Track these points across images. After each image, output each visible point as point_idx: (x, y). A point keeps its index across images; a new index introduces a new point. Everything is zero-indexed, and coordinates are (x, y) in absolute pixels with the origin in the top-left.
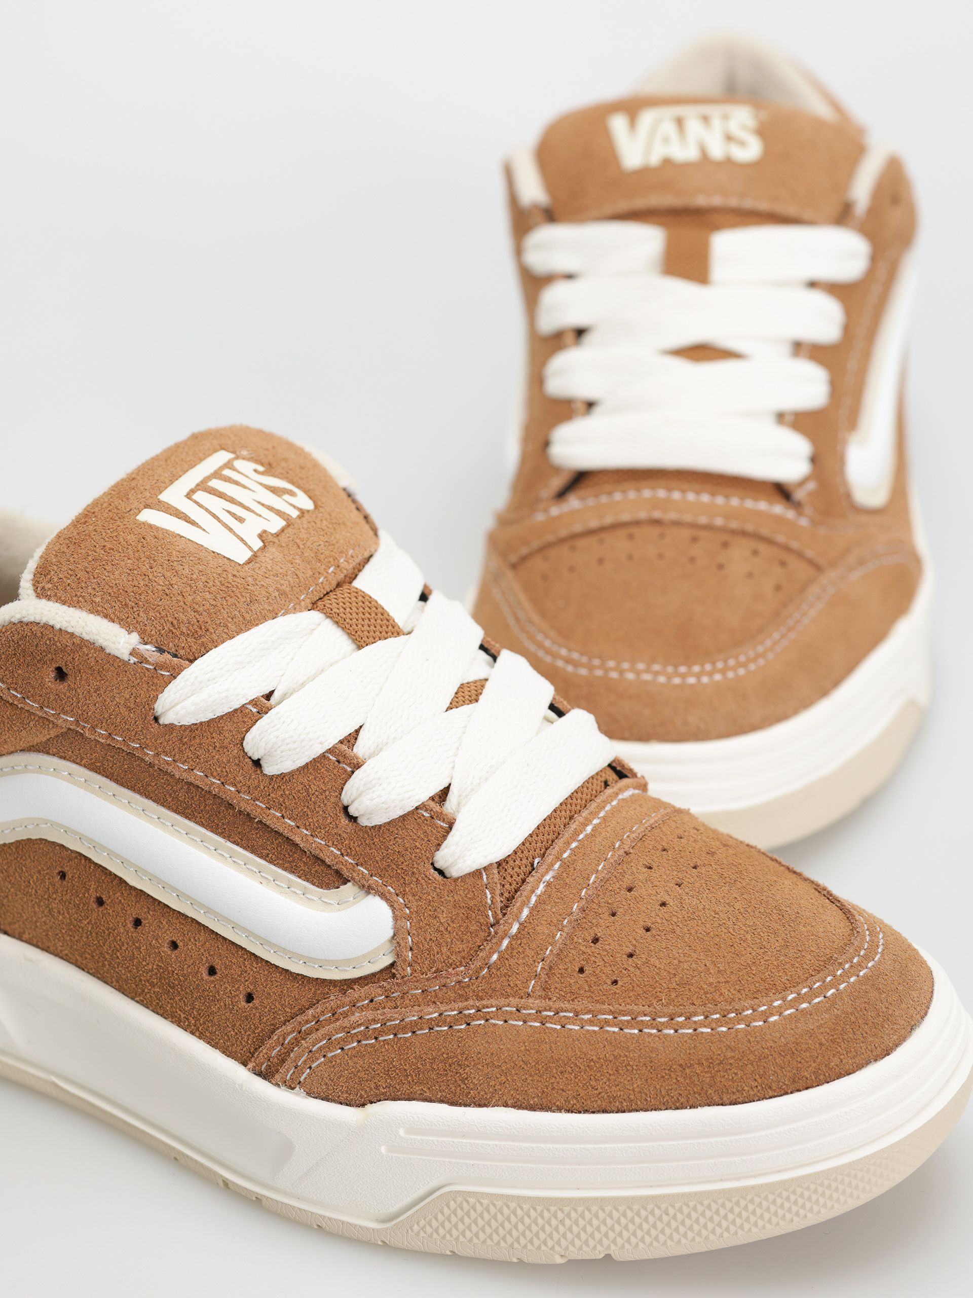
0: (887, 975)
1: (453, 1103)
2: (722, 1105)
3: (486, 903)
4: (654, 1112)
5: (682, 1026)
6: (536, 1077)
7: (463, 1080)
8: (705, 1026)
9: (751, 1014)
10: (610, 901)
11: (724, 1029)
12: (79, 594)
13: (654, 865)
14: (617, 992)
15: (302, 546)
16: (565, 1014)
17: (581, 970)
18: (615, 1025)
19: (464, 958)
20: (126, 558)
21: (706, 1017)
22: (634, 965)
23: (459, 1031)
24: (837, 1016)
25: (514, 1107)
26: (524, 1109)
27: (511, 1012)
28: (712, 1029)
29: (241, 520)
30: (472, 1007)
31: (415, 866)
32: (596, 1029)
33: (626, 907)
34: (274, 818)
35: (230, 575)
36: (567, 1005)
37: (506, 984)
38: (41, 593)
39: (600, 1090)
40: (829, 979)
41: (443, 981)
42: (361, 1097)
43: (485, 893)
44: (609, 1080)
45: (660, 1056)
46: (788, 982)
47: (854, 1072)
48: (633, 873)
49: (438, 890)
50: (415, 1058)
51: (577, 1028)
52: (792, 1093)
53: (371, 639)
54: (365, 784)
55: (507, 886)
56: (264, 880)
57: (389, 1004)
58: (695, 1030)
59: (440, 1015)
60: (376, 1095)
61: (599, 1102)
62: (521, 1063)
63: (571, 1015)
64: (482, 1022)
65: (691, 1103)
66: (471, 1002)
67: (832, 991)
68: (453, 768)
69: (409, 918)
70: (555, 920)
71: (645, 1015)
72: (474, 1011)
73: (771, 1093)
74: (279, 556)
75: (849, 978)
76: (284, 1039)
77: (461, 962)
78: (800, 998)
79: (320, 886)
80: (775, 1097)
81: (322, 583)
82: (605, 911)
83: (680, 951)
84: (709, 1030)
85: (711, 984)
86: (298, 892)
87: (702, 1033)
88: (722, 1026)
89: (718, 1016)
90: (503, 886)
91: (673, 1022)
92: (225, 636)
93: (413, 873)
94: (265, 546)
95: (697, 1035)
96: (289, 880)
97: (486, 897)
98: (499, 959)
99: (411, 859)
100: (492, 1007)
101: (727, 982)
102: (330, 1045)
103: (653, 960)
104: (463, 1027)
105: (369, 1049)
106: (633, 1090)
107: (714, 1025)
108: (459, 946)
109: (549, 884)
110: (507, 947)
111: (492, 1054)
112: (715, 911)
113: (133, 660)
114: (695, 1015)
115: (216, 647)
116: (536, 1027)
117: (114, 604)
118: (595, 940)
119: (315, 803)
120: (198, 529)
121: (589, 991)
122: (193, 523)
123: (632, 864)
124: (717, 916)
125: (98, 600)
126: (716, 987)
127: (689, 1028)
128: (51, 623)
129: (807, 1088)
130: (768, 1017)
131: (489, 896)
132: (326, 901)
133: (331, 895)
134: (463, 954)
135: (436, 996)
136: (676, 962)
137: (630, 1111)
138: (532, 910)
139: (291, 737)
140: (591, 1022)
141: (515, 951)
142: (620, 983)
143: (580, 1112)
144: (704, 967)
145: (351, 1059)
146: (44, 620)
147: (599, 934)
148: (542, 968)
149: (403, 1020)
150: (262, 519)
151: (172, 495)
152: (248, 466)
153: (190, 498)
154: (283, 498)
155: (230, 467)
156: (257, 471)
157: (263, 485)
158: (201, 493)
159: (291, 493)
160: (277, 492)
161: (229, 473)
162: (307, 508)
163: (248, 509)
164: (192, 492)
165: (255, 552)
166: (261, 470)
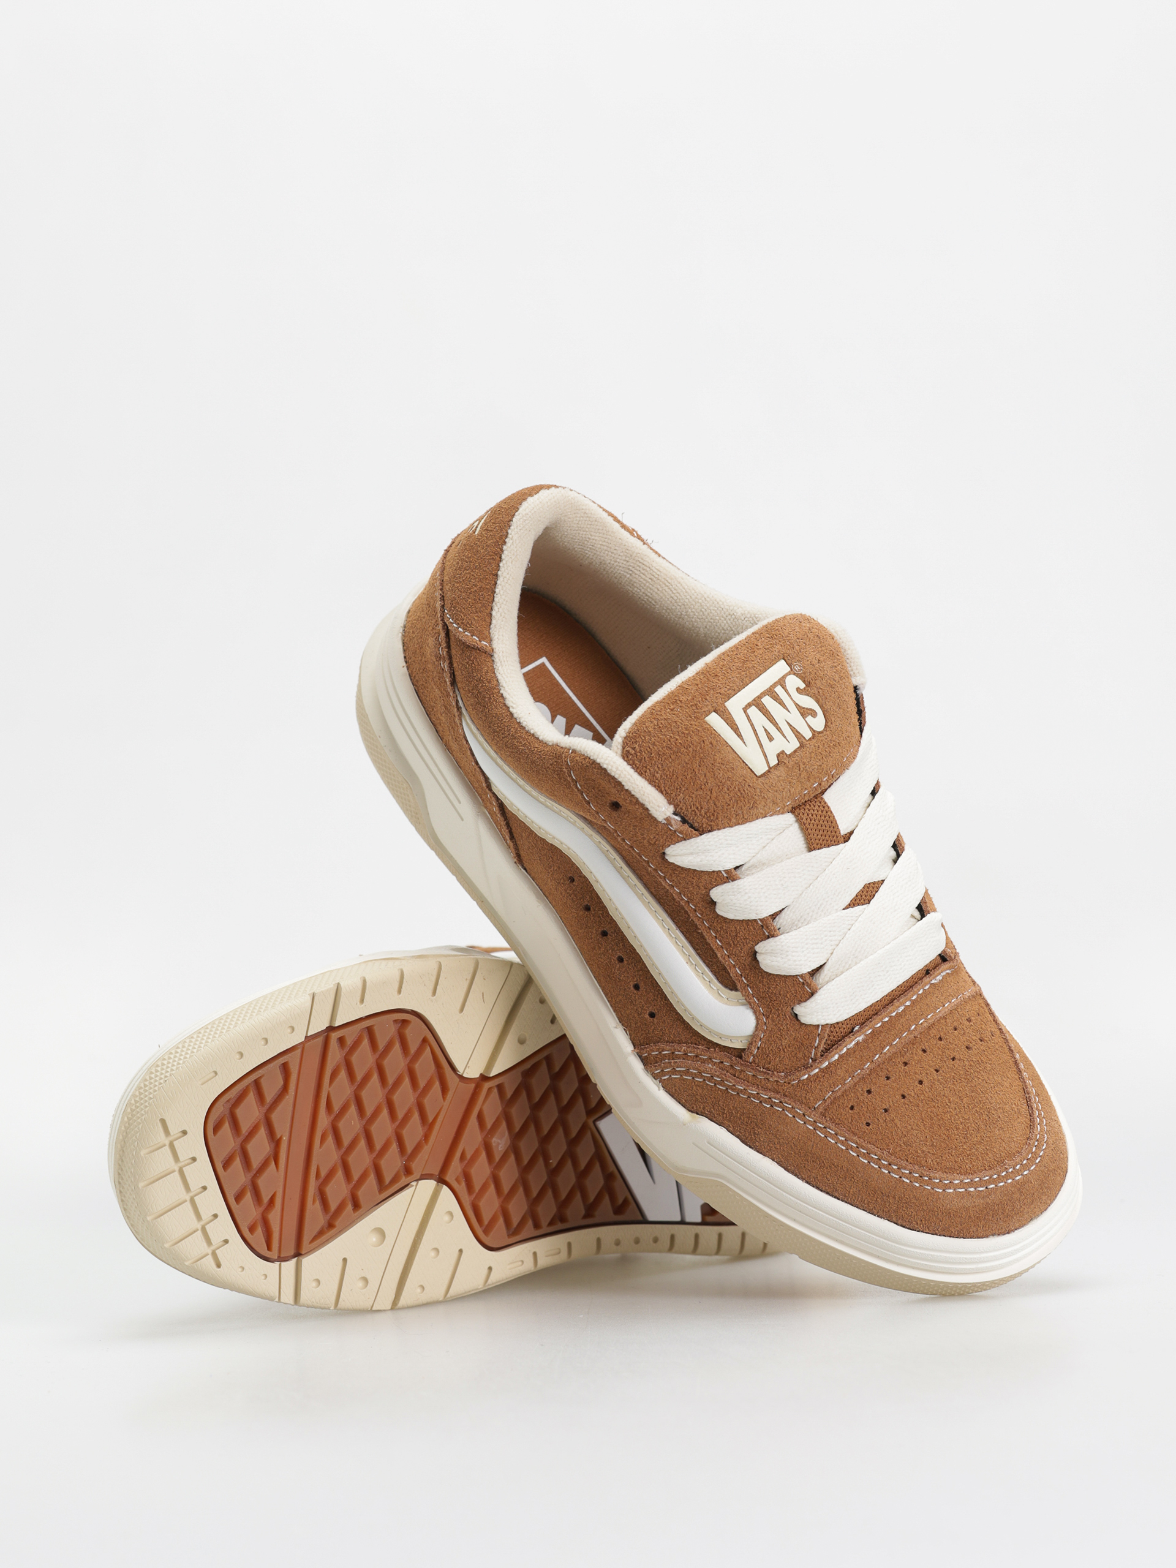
0: (1032, 1183)
1: (743, 1142)
2: (896, 1224)
3: (814, 1045)
4: (856, 1208)
5: (894, 1171)
6: (797, 1155)
7: (755, 1133)
8: (907, 1178)
9: (938, 1183)
10: (889, 1069)
11: (917, 1185)
12: (648, 767)
13: (928, 1050)
14: (867, 1131)
15: (802, 769)
16: (830, 1131)
17: (852, 1108)
18: (855, 1152)
19: (786, 1069)
20: (686, 754)
21: (910, 1173)
22: (884, 1119)
23: (765, 1107)
24: (987, 1203)
25: (778, 1163)
26: (782, 1167)
27: (800, 1114)
28: (910, 1181)
29: (771, 739)
30: (778, 1099)
31: (781, 1006)
32: (844, 1148)
33: (897, 1077)
34: (710, 936)
35: (746, 785)
36: (833, 1127)
37: (804, 1095)
38: (626, 756)
39: (830, 1182)
40: (995, 1176)
41: (768, 1077)
42: (693, 1108)
43: (816, 1040)
44: (838, 1179)
45: (873, 1182)
46: (969, 1169)
47: (982, 1238)
48: (912, 1053)
49: (788, 1026)
50: (733, 1107)
51: (833, 1142)
52: (940, 1235)
53: (819, 846)
54: (772, 950)
55: (831, 1038)
56: (689, 962)
57: (731, 1071)
58: (900, 1177)
59: (758, 1093)
60: (701, 1112)
61: (827, 1188)
62: (792, 1144)
63: (833, 1133)
64: (781, 1110)
65: (879, 1214)
66: (778, 1096)
67: (993, 1186)
68: (832, 953)
69: (765, 1032)
70: (850, 1070)
71: (876, 1155)
72: (778, 1101)
73: (927, 1231)
74: (784, 775)
75: (1007, 1180)
76: (663, 1051)
77: (784, 1070)
78: (972, 1184)
79: (721, 982)
80: (929, 1233)
81: (804, 795)
82: (883, 1074)
83: (916, 1121)
84: (908, 1181)
85: (923, 1152)
86: (707, 979)
87: (904, 1181)
88: (917, 1182)
89: (917, 1175)
90: (829, 1036)
91: (890, 1167)
92: (727, 825)
93: (778, 1009)
94: (778, 764)
95: (900, 1181)
96: (705, 970)
97: (815, 1042)
98: (807, 1079)
99: (780, 1001)
100: (790, 1105)
101: (934, 1154)
102: (687, 1072)
103: (897, 1121)
104: (768, 1106)
105: (709, 1088)
106: (849, 1192)
107: (912, 1180)
108: (787, 1061)
109: (857, 1044)
110: (815, 1074)
111: (778, 1130)
112: (949, 1100)
113: (664, 822)
114: (905, 1169)
115: (719, 829)
116: (810, 1129)
117: (666, 782)
118: (869, 1092)
119: (738, 942)
120: (740, 741)
121: (851, 1123)
122: (740, 736)
123: (915, 1046)
124: (949, 1104)
125: (658, 776)
126: (926, 1154)
127: (897, 1175)
128: (623, 783)
129: (950, 1237)
130: (946, 1189)
131: (817, 1042)
132: (721, 994)
133: (726, 993)
134: (787, 1067)
135: (761, 1082)
136: (910, 1127)
137: (842, 1201)
138: (841, 1057)
139: (740, 904)
140: (842, 1143)
141: (819, 1079)
142: (871, 1126)
143: (813, 1187)
144: (924, 1138)
145: (696, 1086)
146: (620, 780)
147: (872, 1090)
148: (829, 1097)
149: (734, 1085)
150: (785, 739)
151: (735, 705)
152: (794, 682)
153: (745, 710)
154: (806, 719)
155: (781, 682)
156: (798, 689)
157: (797, 705)
158: (753, 708)
159: (813, 714)
160: (805, 712)
161: (779, 690)
162: (819, 730)
163: (779, 729)
164: (749, 705)
165: (770, 768)
166: (801, 688)
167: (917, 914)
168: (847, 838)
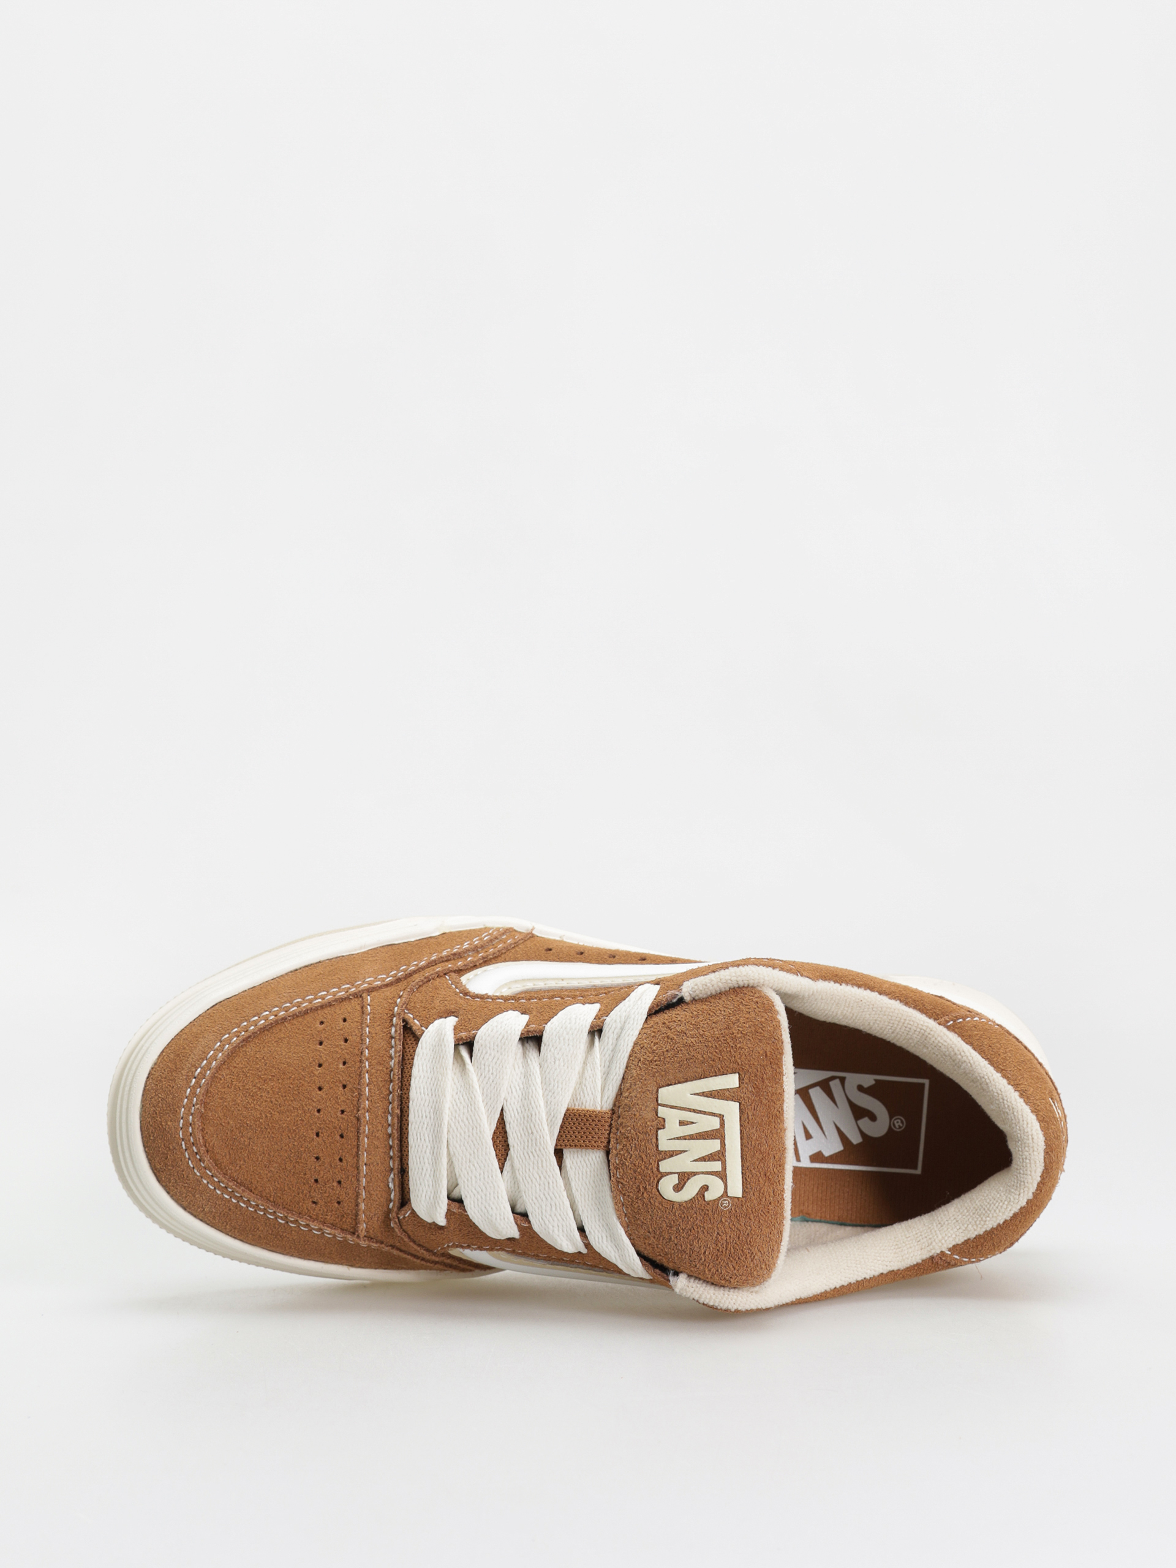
29: (682, 1123)
54: (514, 1025)
120: (699, 1092)
122: (703, 1094)
150: (673, 1137)
151: (731, 1111)
152: (715, 1191)
153: (721, 1117)
154: (677, 1175)
155: (722, 1175)
156: (705, 1188)
157: (695, 1174)
158: (717, 1126)
159: (678, 1188)
160: (684, 1178)
161: (716, 1166)
162: (661, 1182)
163: (684, 1138)
164: (722, 1124)
165: (659, 1105)
166: (706, 1193)
167: (455, 1194)
168: (559, 1154)
